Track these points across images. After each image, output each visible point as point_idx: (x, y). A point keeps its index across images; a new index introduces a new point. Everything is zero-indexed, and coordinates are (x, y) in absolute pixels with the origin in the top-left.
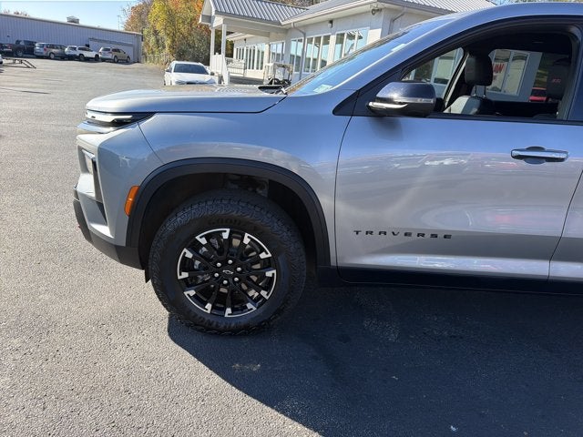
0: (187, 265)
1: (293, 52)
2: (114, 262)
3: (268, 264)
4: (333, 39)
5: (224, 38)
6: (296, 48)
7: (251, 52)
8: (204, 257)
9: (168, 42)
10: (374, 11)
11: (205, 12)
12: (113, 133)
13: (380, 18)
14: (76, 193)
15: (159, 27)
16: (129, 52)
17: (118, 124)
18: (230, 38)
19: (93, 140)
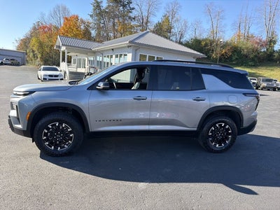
0: (46, 134)
1: (98, 59)
2: (21, 136)
3: (71, 132)
4: (114, 56)
5: (66, 55)
6: (99, 58)
7: (80, 60)
8: (51, 132)
9: (39, 56)
10: (129, 47)
11: (57, 44)
12: (22, 97)
13: (130, 49)
14: (9, 117)
15: (34, 49)
16: (19, 60)
17: (25, 95)
18: (70, 54)
19: (16, 100)
